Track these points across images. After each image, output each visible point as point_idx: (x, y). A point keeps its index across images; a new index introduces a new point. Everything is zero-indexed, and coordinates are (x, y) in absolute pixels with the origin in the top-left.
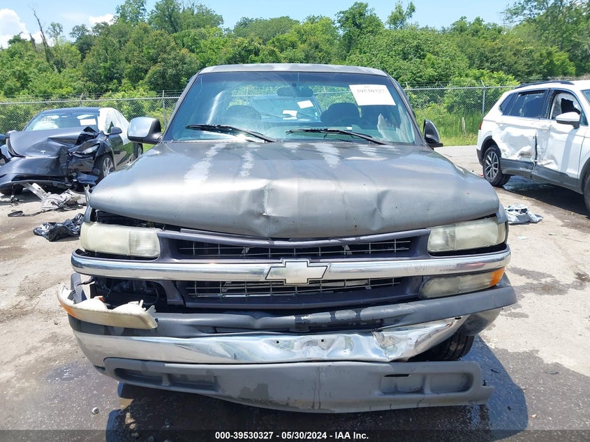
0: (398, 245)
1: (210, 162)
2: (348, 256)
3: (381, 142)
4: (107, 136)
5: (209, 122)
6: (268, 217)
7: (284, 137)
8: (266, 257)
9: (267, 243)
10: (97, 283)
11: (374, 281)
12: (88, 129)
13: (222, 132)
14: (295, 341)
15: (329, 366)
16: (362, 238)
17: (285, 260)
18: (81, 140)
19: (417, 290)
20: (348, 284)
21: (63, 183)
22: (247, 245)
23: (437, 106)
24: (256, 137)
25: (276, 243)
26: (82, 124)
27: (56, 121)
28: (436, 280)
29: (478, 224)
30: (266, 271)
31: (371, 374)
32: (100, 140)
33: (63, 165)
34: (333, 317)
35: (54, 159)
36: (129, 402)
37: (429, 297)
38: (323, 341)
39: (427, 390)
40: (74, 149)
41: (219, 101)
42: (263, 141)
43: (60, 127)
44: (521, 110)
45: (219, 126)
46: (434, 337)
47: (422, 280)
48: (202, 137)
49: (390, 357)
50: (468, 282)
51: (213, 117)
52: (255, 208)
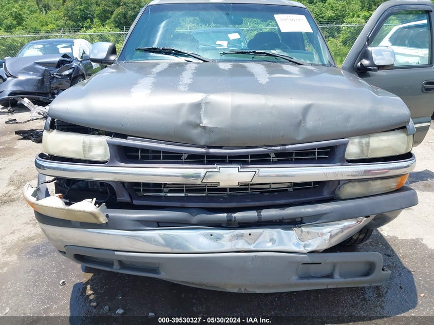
0: (319, 153)
1: (154, 77)
2: (274, 163)
3: (301, 63)
4: (81, 61)
5: (155, 46)
6: (204, 128)
7: (219, 57)
8: (202, 163)
9: (203, 150)
10: (58, 182)
11: (295, 184)
12: (65, 56)
13: (166, 54)
14: (226, 234)
15: (255, 256)
16: (287, 147)
17: (219, 166)
18: (60, 64)
19: (333, 193)
20: (273, 186)
21: (48, 98)
22: (186, 152)
23: (334, 40)
24: (195, 57)
25: (212, 151)
26: (60, 52)
27: (40, 49)
28: (351, 184)
29: (389, 135)
30: (203, 175)
31: (290, 262)
32: (74, 64)
33: (47, 83)
34: (259, 216)
35: (39, 79)
36: (90, 275)
37: (343, 198)
38: (250, 234)
39: (337, 276)
40: (55, 72)
41: (164, 28)
42: (201, 62)
43: (44, 54)
44: (407, 41)
45: (163, 49)
46: (346, 232)
47: (338, 183)
48: (149, 58)
49: (307, 249)
50: (378, 186)
51: (159, 41)
52: (192, 118)
